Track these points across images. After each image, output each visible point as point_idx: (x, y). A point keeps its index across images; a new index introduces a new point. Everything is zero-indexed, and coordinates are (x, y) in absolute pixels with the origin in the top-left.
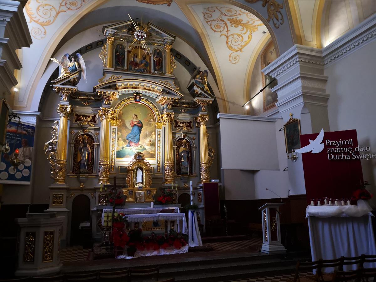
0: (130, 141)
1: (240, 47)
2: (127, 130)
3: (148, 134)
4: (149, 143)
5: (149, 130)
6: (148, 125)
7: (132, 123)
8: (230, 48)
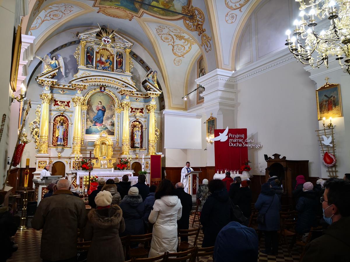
0: (96, 121)
1: (183, 54)
2: (93, 113)
3: (109, 117)
4: (110, 124)
5: (111, 114)
6: (109, 110)
7: (97, 108)
8: (175, 54)
